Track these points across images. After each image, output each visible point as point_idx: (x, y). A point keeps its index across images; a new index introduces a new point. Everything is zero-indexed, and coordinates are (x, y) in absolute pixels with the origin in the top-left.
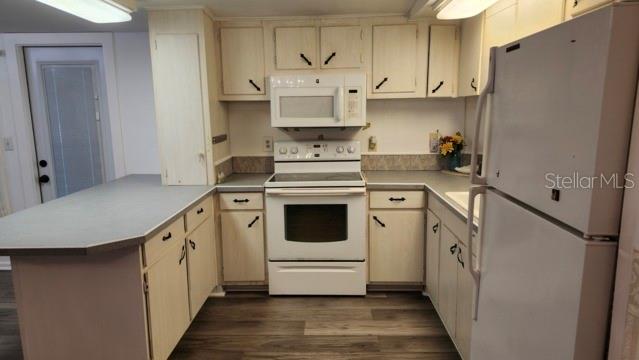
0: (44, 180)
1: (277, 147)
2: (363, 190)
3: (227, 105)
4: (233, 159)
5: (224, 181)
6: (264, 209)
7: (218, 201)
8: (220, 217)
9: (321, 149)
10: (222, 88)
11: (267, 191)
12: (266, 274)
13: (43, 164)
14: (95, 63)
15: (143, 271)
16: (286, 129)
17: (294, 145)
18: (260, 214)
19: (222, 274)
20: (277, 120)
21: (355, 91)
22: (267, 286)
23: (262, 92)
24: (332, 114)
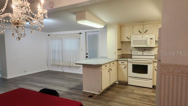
0: (87, 57)
1: (133, 52)
2: (152, 62)
3: (122, 42)
4: (123, 54)
5: (120, 58)
6: (128, 65)
7: (118, 63)
8: (118, 66)
9: (144, 52)
10: (121, 38)
11: (128, 61)
12: (128, 80)
13: (87, 54)
14: (97, 35)
15: (101, 71)
16: (136, 48)
17: (138, 51)
18: (127, 66)
19: (118, 78)
20: (133, 45)
21: (152, 39)
22: (128, 83)
23: (129, 39)
24: (146, 44)
